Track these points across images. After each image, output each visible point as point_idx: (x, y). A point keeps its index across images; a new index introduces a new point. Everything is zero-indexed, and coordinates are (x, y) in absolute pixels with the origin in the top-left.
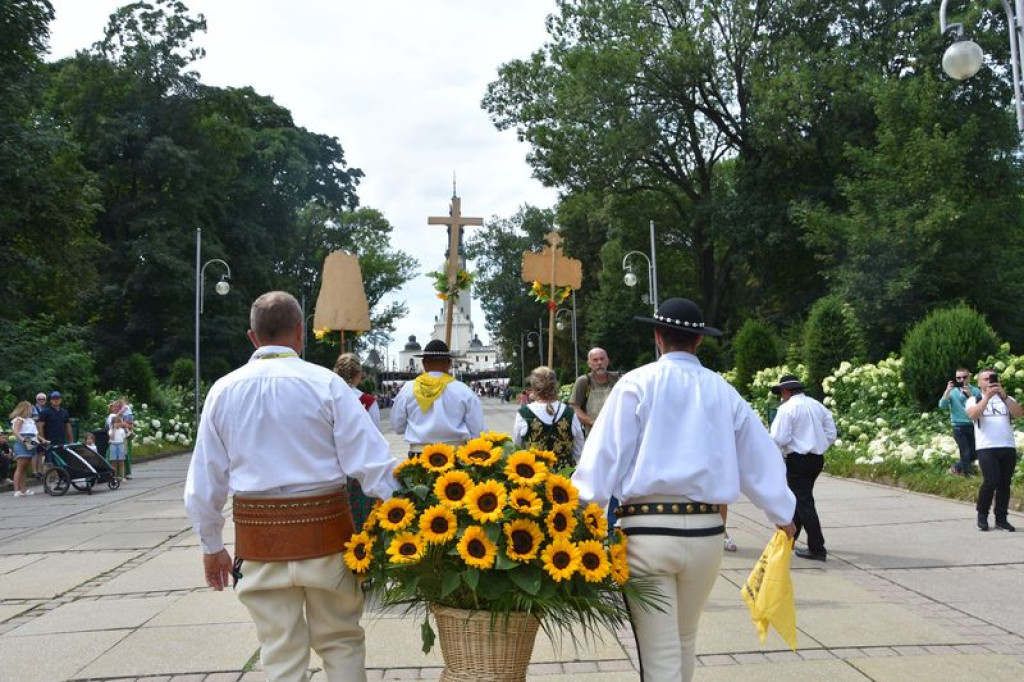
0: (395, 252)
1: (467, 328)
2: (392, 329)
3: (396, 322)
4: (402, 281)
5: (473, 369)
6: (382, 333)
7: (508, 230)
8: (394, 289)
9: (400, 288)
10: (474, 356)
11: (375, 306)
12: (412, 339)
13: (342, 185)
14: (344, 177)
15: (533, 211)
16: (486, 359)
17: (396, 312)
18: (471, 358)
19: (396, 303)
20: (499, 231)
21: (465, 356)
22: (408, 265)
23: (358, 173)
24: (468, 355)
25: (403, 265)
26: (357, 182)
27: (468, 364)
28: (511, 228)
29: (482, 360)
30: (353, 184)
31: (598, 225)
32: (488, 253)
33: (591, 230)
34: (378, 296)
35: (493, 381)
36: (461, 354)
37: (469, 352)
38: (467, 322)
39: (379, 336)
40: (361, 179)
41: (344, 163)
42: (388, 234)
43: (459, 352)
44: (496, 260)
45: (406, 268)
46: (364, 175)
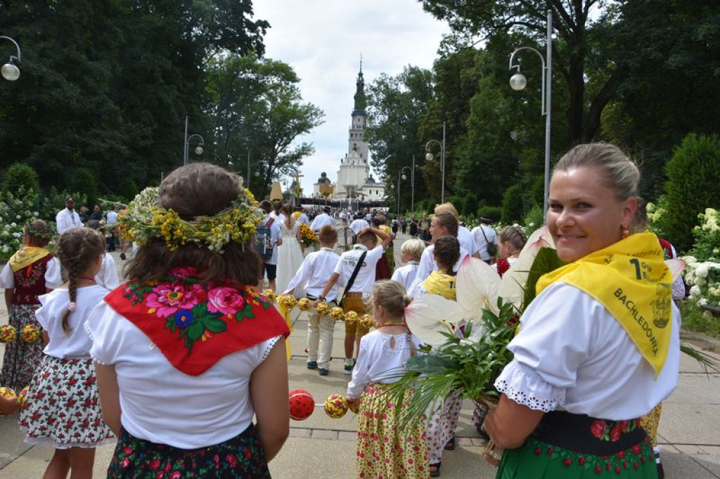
0: (306, 104)
1: (364, 169)
2: (301, 164)
3: (304, 159)
4: (311, 126)
5: (366, 199)
6: (292, 167)
7: (394, 87)
8: (303, 132)
9: (309, 132)
10: (368, 189)
11: (288, 146)
12: (324, 175)
13: (249, 34)
14: (252, 27)
15: (414, 71)
16: (377, 193)
17: (305, 150)
18: (366, 192)
19: (305, 144)
20: (387, 86)
21: (361, 189)
22: (316, 114)
23: (265, 24)
24: (364, 189)
25: (312, 115)
26: (264, 32)
27: (363, 195)
28: (397, 85)
29: (374, 193)
30: (261, 34)
31: (468, 81)
32: (376, 105)
33: (462, 85)
34: (291, 137)
35: (378, 209)
36: (359, 187)
37: (365, 186)
38: (364, 164)
39: (290, 169)
40: (267, 30)
41: (252, 14)
42: (296, 85)
43: (357, 186)
44: (383, 110)
45: (314, 117)
46: (270, 27)
